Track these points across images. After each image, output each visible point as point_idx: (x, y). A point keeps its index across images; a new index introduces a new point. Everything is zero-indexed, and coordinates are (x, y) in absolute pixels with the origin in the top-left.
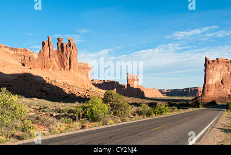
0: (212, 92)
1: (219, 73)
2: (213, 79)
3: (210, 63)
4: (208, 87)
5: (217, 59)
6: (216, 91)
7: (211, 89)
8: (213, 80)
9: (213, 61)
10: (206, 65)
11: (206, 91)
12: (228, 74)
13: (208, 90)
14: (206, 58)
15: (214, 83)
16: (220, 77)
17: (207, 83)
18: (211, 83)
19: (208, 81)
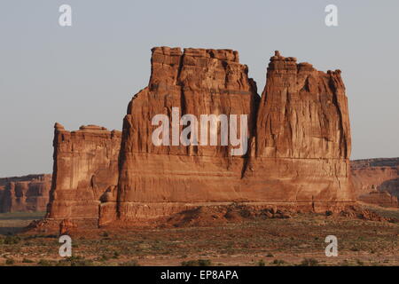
0: (70, 208)
1: (84, 161)
2: (72, 177)
3: (67, 138)
4: (61, 196)
5: (82, 128)
6: (78, 205)
7: (67, 202)
8: (71, 181)
9: (73, 133)
10: (56, 143)
11: (55, 208)
12: (104, 163)
13: (59, 205)
14: (56, 126)
15: (75, 185)
16: (89, 173)
17: (58, 188)
18: (68, 187)
19: (61, 182)
